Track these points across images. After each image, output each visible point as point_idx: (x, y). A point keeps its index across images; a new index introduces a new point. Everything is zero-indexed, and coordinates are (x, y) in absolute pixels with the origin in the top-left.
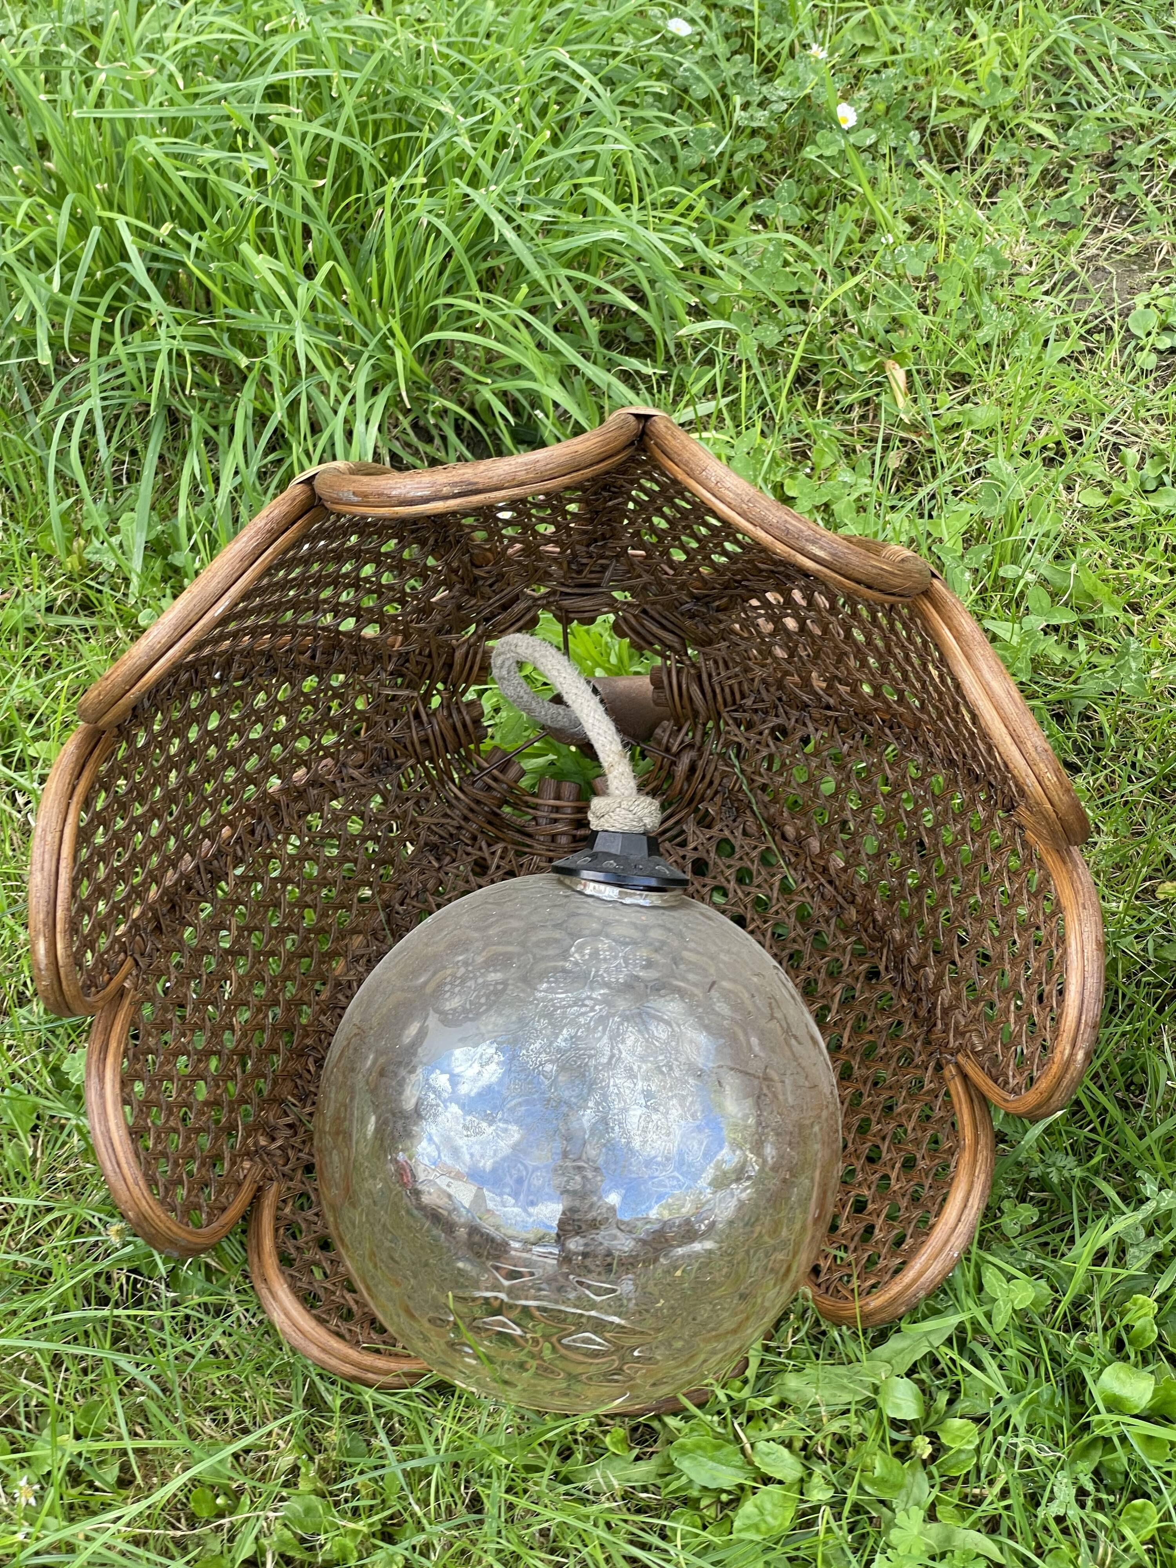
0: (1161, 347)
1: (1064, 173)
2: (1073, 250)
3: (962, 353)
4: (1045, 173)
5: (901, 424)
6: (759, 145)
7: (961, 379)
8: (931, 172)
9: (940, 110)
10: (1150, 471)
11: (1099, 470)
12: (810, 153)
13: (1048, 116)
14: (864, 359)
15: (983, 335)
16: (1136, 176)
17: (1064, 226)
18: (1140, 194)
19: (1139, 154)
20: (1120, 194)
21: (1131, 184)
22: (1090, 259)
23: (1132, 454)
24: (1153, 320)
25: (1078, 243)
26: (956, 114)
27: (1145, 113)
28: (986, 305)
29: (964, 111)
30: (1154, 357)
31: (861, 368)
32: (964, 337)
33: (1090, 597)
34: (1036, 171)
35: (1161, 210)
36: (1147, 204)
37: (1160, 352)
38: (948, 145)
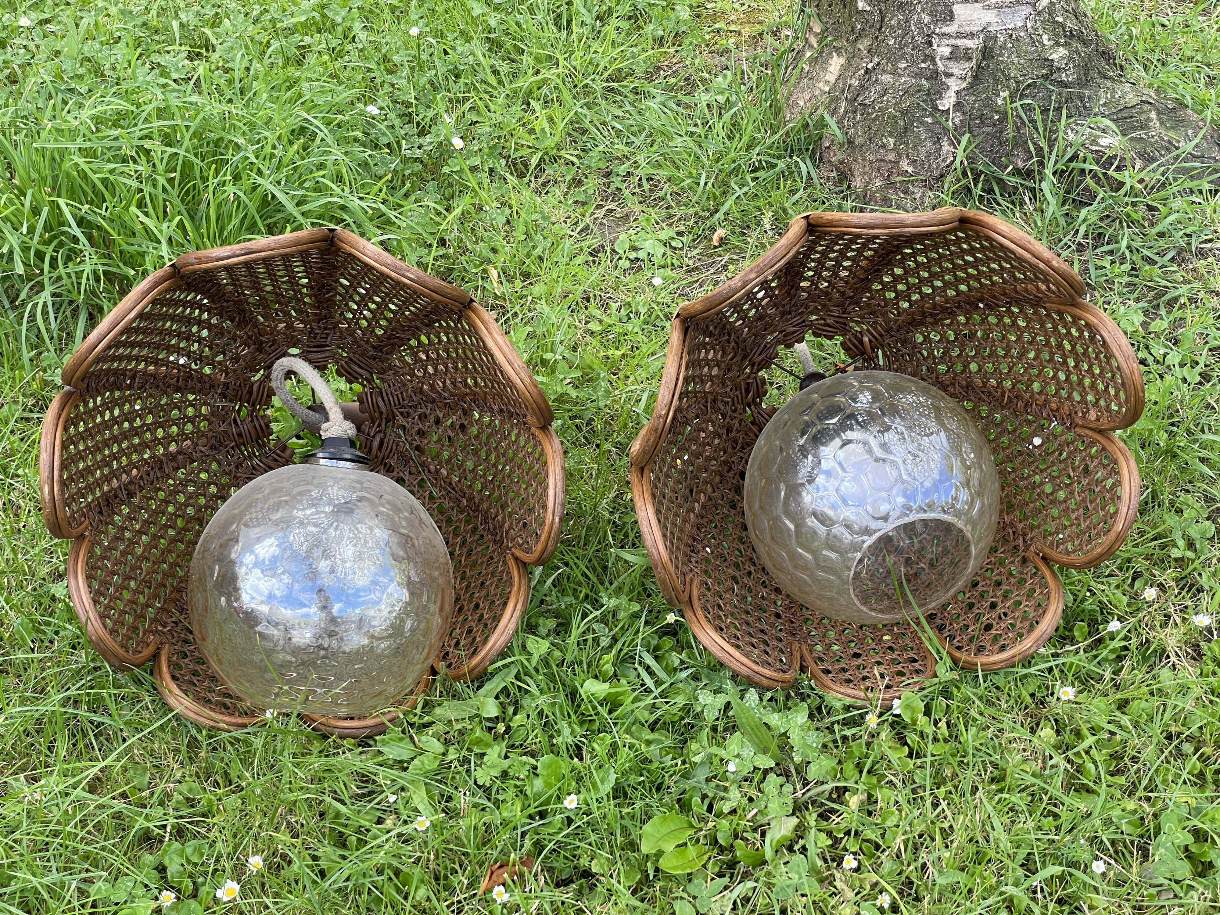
0: (631, 257)
1: (583, 179)
2: (587, 215)
3: (528, 262)
4: (574, 179)
5: (496, 297)
6: (418, 167)
7: (526, 275)
8: (512, 180)
9: (516, 150)
10: (623, 312)
11: (597, 313)
12: (446, 170)
13: (576, 153)
14: (476, 267)
15: (538, 251)
16: (620, 178)
17: (584, 204)
18: (623, 188)
19: (622, 169)
20: (613, 187)
21: (617, 182)
22: (595, 219)
23: (614, 306)
24: (627, 246)
25: (590, 212)
26: (525, 152)
27: (626, 149)
28: (538, 237)
29: (531, 150)
30: (628, 262)
31: (474, 271)
32: (528, 256)
33: (591, 368)
34: (568, 178)
35: (633, 194)
36: (626, 193)
37: (631, 261)
38: (523, 168)
